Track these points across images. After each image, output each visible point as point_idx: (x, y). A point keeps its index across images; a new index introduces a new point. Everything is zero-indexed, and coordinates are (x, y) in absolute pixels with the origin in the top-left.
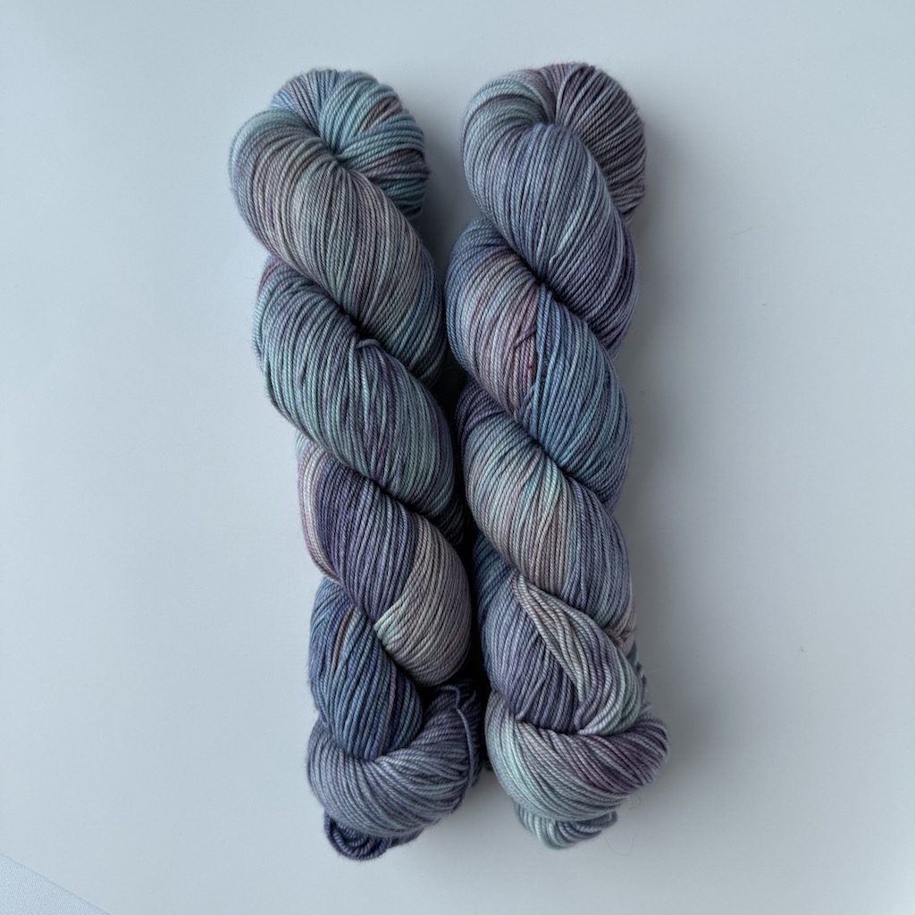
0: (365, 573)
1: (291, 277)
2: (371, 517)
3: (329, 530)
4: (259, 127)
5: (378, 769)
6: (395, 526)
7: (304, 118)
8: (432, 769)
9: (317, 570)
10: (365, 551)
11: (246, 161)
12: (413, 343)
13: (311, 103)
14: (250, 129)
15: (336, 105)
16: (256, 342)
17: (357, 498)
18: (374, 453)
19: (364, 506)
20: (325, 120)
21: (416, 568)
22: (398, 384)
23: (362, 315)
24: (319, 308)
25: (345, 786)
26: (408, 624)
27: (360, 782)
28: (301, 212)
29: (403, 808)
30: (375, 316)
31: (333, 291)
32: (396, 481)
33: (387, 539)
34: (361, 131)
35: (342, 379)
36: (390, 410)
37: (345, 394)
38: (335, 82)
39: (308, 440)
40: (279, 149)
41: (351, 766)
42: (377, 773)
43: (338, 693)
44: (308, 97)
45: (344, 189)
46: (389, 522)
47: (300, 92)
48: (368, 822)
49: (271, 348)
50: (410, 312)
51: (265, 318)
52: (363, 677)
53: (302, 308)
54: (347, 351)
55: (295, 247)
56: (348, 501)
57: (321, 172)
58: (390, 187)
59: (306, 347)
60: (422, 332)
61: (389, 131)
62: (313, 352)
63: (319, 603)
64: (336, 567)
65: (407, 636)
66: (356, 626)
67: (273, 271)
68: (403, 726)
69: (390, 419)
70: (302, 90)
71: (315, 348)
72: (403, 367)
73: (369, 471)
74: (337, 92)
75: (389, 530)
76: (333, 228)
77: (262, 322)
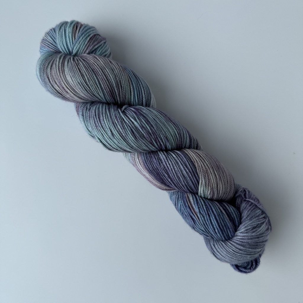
0: (182, 180)
1: (85, 105)
2: (169, 161)
3: (160, 176)
4: (41, 64)
5: (238, 237)
6: (179, 158)
7: (53, 51)
8: (255, 223)
9: (165, 192)
10: (176, 174)
11: (44, 78)
12: (140, 97)
13: (52, 44)
14: (38, 67)
15: (60, 38)
16: (90, 134)
17: (160, 159)
18: (153, 141)
19: (164, 160)
20: (60, 47)
21: (197, 165)
22: (144, 113)
23: (116, 100)
24: (101, 108)
25: (232, 251)
26: (209, 185)
27: (236, 246)
28: (72, 81)
29: (256, 243)
30: (121, 98)
31: (102, 100)
32: (168, 144)
33: (180, 164)
34: (74, 41)
35: (125, 125)
36: (148, 123)
37: (130, 129)
38: (55, 32)
39: (129, 154)
40: (52, 66)
41: (229, 243)
42: (239, 239)
43: (205, 224)
44: (50, 43)
45: (81, 63)
46: (176, 158)
47: (46, 43)
48: (249, 256)
49: (95, 133)
50: (132, 88)
51: (86, 124)
52: (209, 213)
53: (95, 112)
54: (120, 114)
55: (79, 94)
56: (158, 162)
57: (70, 63)
58: (96, 52)
59: (106, 123)
60: (140, 92)
61: (83, 34)
62: (109, 124)
63: (175, 202)
64: (171, 186)
65: (212, 189)
66: (193, 199)
67: (78, 108)
68: (234, 218)
69: (150, 126)
70: (46, 42)
71: (109, 121)
72: (141, 107)
73: (156, 148)
74: (58, 34)
75: (178, 161)
76: (86, 78)
77: (86, 127)
